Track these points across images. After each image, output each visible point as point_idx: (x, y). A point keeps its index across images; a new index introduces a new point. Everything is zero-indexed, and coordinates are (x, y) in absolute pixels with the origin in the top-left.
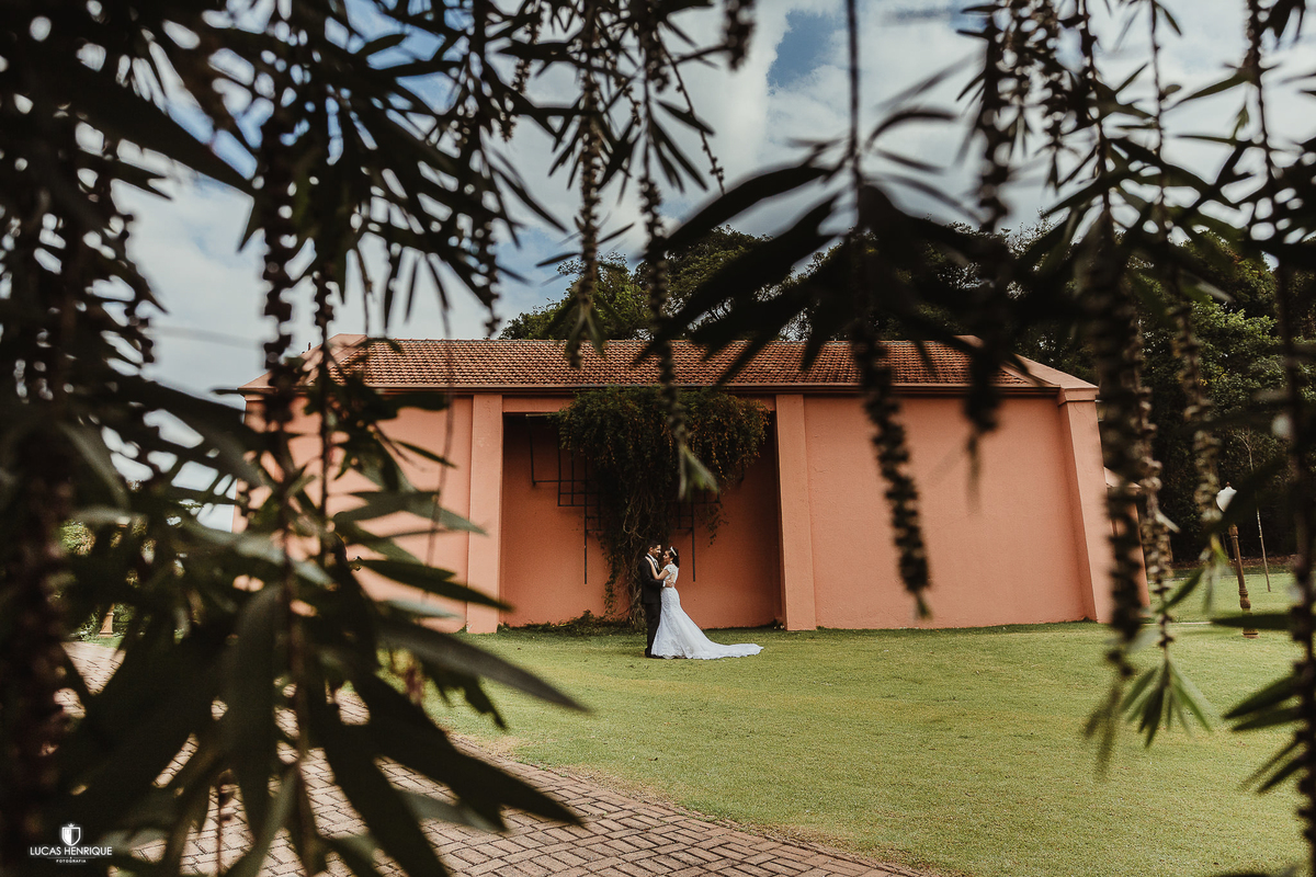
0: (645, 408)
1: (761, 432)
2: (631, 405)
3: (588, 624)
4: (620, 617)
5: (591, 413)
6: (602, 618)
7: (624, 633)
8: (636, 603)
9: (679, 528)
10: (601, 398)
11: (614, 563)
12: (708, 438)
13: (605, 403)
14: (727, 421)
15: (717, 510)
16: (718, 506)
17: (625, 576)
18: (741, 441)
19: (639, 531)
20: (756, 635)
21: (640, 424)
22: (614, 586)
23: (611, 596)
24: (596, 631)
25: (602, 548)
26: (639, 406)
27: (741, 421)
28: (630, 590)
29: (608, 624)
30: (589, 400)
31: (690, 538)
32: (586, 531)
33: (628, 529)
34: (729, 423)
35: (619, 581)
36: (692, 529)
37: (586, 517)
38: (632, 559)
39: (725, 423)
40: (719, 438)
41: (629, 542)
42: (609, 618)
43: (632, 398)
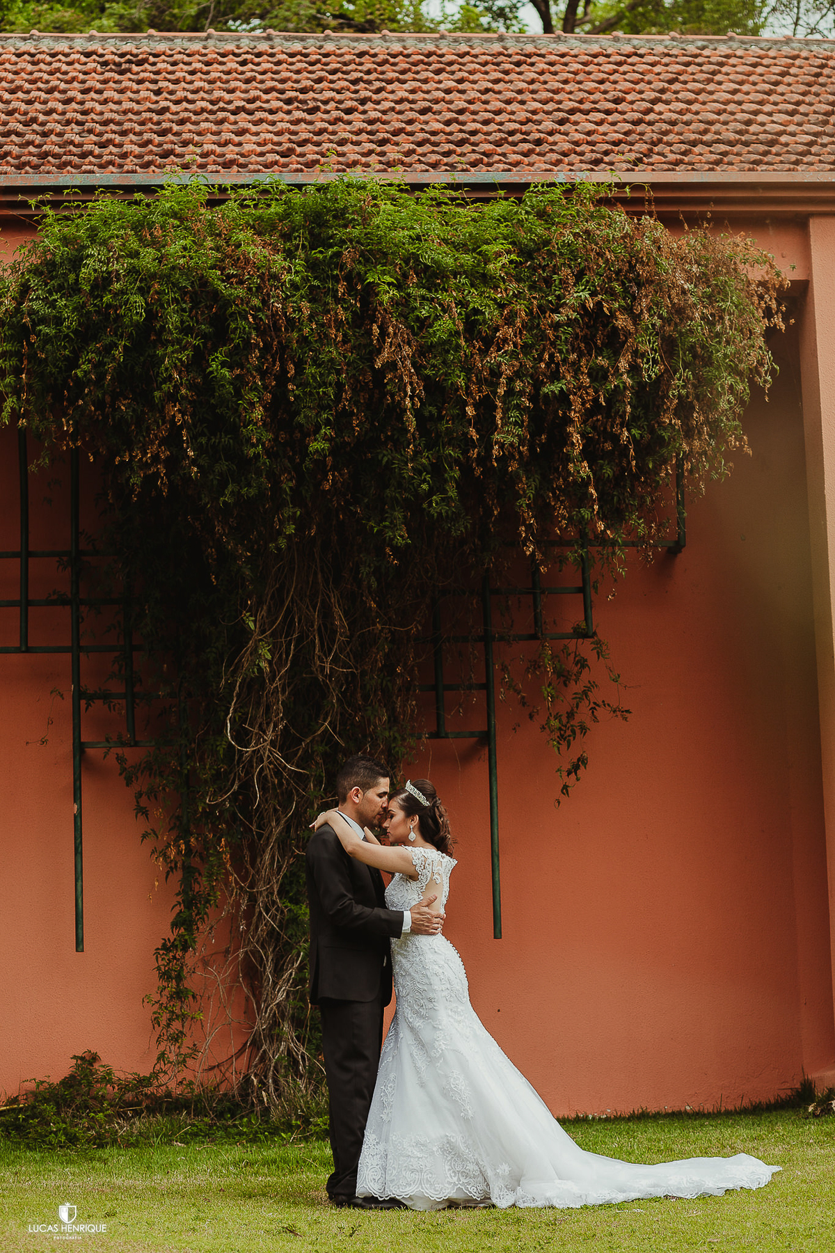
0: (312, 265)
1: (757, 352)
2: (255, 250)
3: (90, 1104)
4: (213, 1078)
5: (102, 283)
6: (143, 1082)
7: (233, 1136)
8: (275, 1024)
9: (436, 735)
10: (137, 227)
11: (189, 872)
12: (555, 376)
13: (156, 244)
14: (628, 310)
15: (582, 663)
16: (585, 648)
17: (233, 919)
18: (678, 387)
19: (286, 743)
20: (742, 1132)
21: (291, 323)
22: (191, 959)
23: (179, 995)
24: (122, 1128)
25: (142, 811)
26: (290, 255)
27: (680, 312)
28: (251, 973)
29: (170, 1105)
30: (93, 234)
31: (479, 769)
32: (80, 749)
33: (242, 737)
34: (636, 319)
35: (207, 937)
36: (486, 739)
37: (79, 695)
38: (256, 854)
39: (622, 321)
40: (599, 376)
41: (246, 786)
42: (170, 1083)
43: (261, 228)
